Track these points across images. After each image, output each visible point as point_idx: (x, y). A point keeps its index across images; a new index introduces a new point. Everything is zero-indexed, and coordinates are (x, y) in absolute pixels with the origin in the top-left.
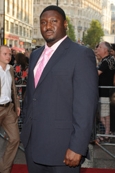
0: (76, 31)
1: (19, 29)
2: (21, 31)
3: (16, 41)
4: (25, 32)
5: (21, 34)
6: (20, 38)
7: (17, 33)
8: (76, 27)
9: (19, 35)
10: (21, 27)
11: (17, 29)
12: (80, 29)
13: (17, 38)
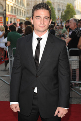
0: (56, 12)
1: (16, 10)
2: (18, 12)
3: (14, 19)
4: (20, 12)
5: (18, 14)
6: (17, 17)
7: (15, 13)
8: (56, 9)
9: (16, 14)
10: (18, 9)
11: (15, 11)
12: (59, 10)
13: (15, 16)
